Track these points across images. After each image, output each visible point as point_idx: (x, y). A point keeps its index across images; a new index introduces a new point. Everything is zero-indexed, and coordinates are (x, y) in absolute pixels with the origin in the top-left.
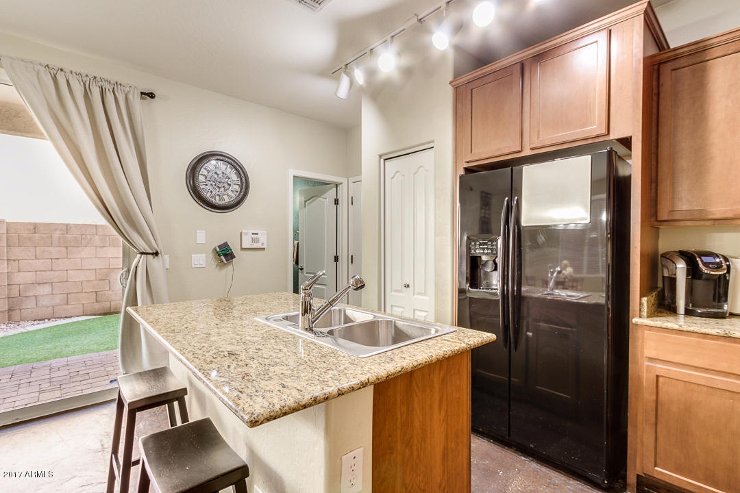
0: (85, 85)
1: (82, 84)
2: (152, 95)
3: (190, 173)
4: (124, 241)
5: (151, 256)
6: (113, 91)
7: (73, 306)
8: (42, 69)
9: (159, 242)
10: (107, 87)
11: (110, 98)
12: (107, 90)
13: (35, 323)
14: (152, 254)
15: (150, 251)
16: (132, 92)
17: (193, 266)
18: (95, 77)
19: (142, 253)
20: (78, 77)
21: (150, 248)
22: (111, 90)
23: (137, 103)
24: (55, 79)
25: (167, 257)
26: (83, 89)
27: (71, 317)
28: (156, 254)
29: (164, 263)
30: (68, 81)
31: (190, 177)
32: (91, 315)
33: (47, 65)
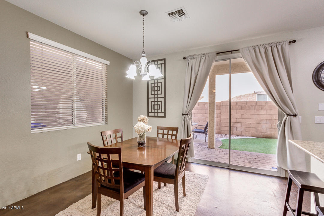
0: (265, 48)
1: (264, 48)
2: (294, 41)
3: (316, 73)
4: (279, 109)
5: (292, 117)
6: (276, 46)
7: (248, 132)
8: (251, 48)
9: (297, 110)
10: (274, 45)
11: (275, 50)
12: (274, 47)
13: (237, 136)
14: (293, 115)
15: (292, 114)
16: (284, 44)
17: (316, 122)
18: (269, 44)
19: (288, 115)
20: (263, 46)
21: (292, 113)
22: (275, 46)
23: (287, 47)
24: (255, 50)
25: (300, 117)
26: (264, 50)
27: (247, 136)
28: (295, 115)
29: (299, 120)
30: (259, 49)
31: (315, 76)
32: (254, 137)
33: (253, 46)
